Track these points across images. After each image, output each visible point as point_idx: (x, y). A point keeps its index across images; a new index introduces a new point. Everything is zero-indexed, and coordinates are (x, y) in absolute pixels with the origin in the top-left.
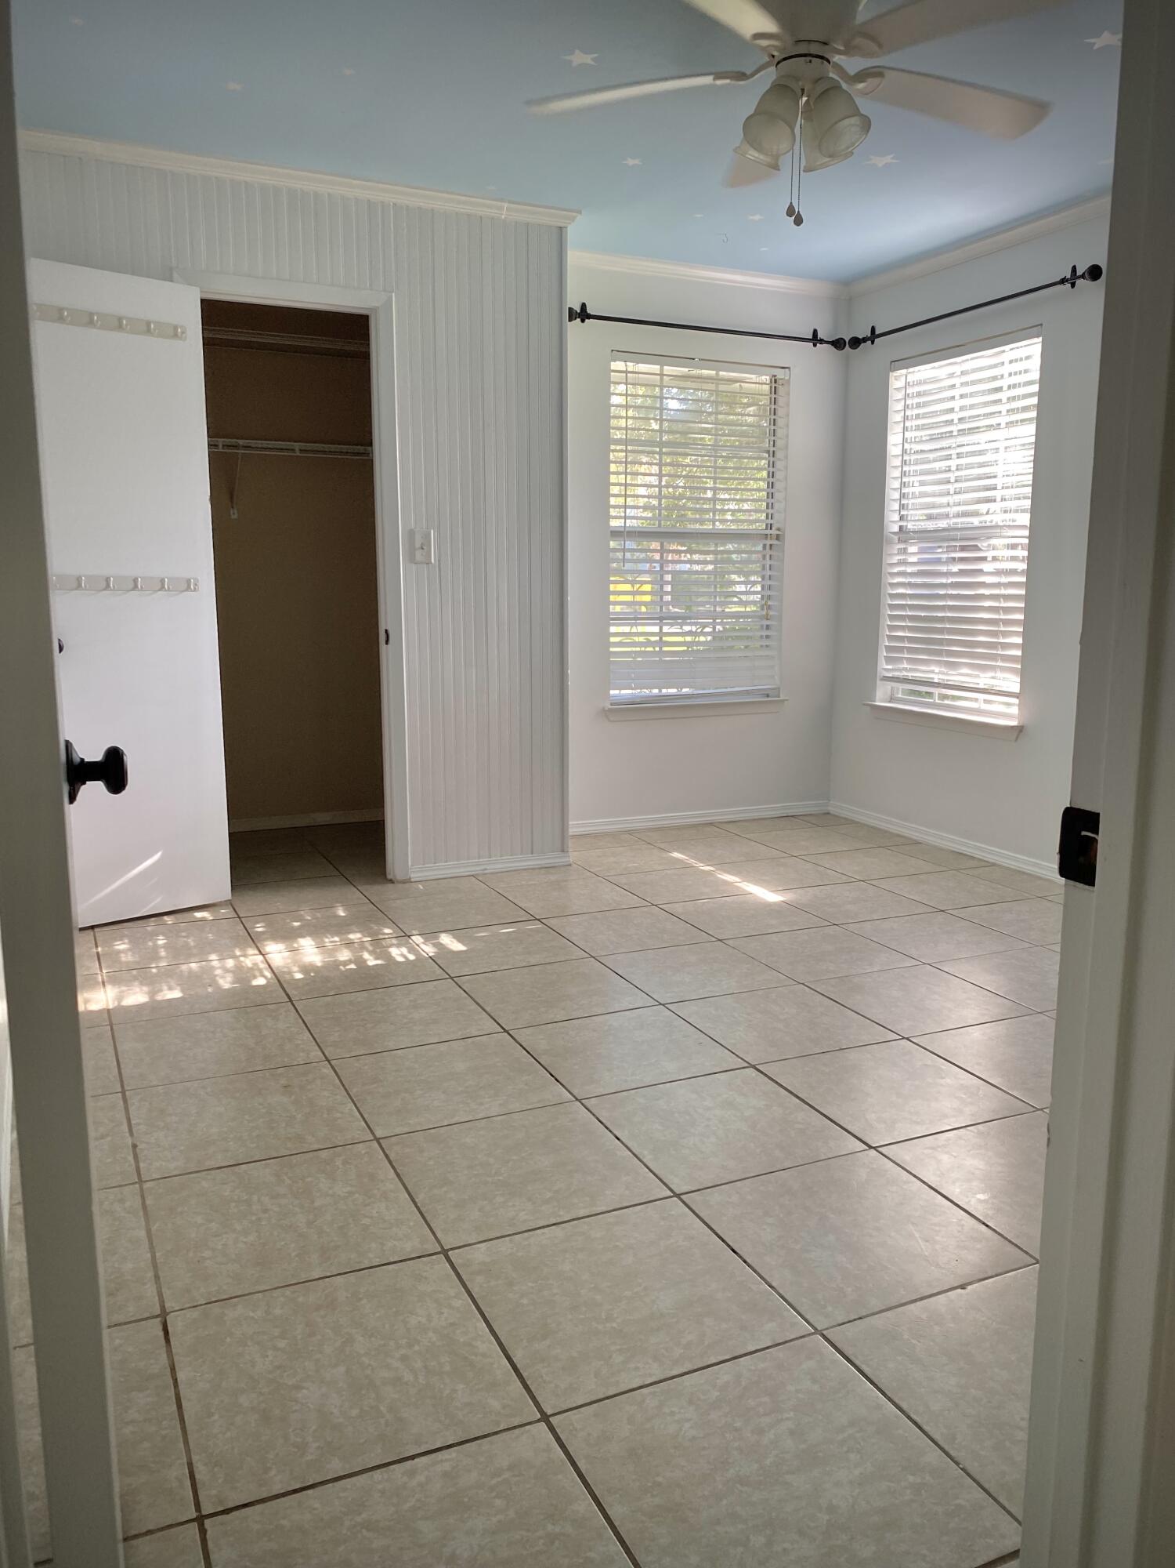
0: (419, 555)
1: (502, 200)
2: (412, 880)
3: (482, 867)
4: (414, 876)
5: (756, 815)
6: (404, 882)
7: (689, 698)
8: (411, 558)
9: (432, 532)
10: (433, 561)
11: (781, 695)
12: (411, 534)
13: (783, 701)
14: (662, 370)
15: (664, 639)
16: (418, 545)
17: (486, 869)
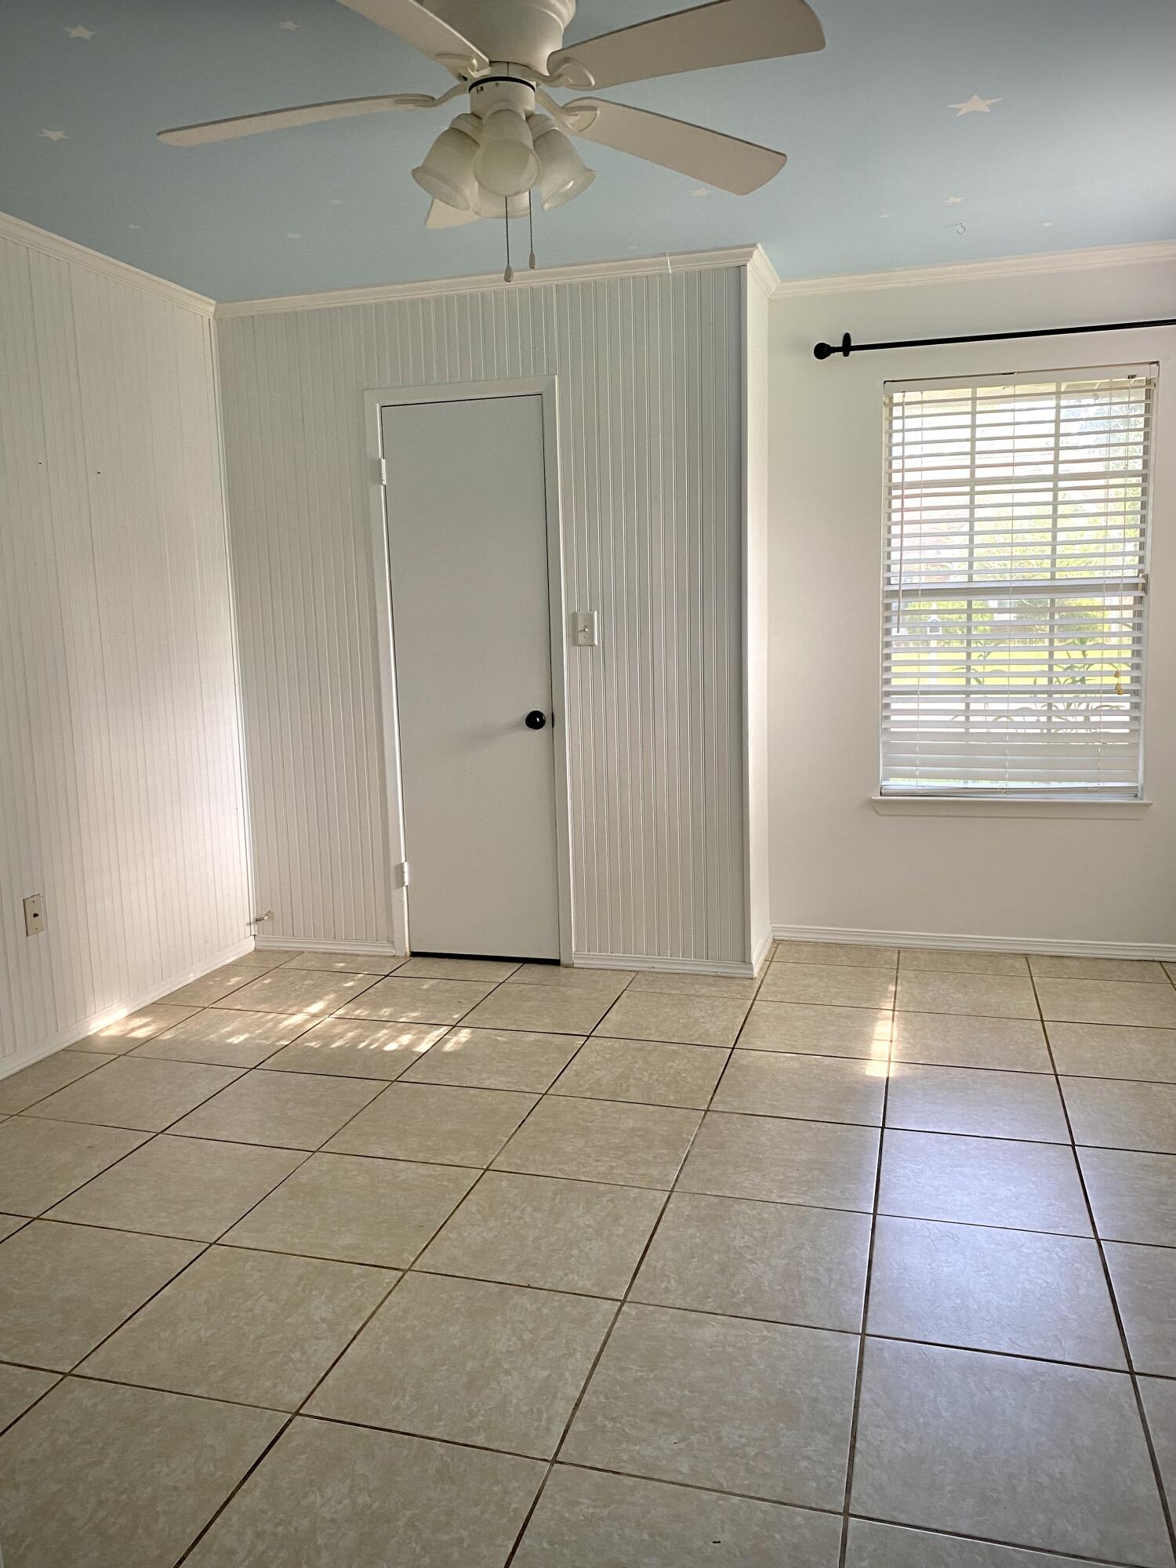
0: (581, 638)
1: (664, 255)
2: (575, 966)
3: (651, 965)
4: (577, 962)
5: (1122, 954)
6: (567, 967)
7: (996, 793)
8: (574, 642)
9: (596, 612)
10: (596, 643)
11: (1144, 798)
12: (573, 618)
13: (1148, 805)
14: (974, 393)
15: (972, 719)
16: (580, 628)
17: (653, 968)
